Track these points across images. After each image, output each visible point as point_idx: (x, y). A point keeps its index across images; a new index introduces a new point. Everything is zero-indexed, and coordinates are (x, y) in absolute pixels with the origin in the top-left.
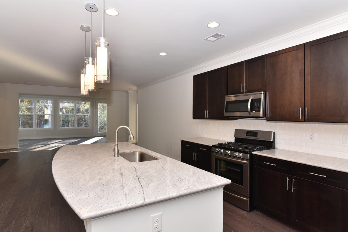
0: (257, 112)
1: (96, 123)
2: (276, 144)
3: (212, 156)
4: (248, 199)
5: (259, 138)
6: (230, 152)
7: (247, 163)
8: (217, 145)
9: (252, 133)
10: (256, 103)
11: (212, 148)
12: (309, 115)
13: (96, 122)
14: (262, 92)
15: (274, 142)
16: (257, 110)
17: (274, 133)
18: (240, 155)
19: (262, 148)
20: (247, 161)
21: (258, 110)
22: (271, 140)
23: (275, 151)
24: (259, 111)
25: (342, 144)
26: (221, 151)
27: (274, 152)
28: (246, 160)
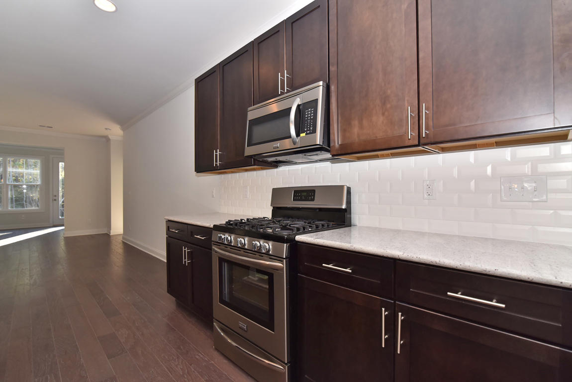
0: (310, 133)
1: (55, 200)
2: (352, 216)
3: (213, 252)
4: (284, 367)
5: (318, 203)
6: (248, 241)
7: (282, 269)
8: (225, 224)
9: (305, 194)
10: (308, 113)
11: (213, 231)
12: (431, 123)
13: (54, 198)
14: (321, 83)
15: (348, 210)
16: (310, 130)
17: (349, 190)
18: (269, 245)
19: (323, 225)
20: (281, 261)
21: (311, 128)
22: (342, 205)
23: (350, 231)
24: (314, 131)
25: (501, 201)
26: (229, 238)
27: (349, 235)
28: (280, 259)
